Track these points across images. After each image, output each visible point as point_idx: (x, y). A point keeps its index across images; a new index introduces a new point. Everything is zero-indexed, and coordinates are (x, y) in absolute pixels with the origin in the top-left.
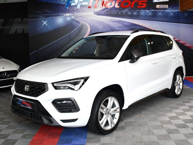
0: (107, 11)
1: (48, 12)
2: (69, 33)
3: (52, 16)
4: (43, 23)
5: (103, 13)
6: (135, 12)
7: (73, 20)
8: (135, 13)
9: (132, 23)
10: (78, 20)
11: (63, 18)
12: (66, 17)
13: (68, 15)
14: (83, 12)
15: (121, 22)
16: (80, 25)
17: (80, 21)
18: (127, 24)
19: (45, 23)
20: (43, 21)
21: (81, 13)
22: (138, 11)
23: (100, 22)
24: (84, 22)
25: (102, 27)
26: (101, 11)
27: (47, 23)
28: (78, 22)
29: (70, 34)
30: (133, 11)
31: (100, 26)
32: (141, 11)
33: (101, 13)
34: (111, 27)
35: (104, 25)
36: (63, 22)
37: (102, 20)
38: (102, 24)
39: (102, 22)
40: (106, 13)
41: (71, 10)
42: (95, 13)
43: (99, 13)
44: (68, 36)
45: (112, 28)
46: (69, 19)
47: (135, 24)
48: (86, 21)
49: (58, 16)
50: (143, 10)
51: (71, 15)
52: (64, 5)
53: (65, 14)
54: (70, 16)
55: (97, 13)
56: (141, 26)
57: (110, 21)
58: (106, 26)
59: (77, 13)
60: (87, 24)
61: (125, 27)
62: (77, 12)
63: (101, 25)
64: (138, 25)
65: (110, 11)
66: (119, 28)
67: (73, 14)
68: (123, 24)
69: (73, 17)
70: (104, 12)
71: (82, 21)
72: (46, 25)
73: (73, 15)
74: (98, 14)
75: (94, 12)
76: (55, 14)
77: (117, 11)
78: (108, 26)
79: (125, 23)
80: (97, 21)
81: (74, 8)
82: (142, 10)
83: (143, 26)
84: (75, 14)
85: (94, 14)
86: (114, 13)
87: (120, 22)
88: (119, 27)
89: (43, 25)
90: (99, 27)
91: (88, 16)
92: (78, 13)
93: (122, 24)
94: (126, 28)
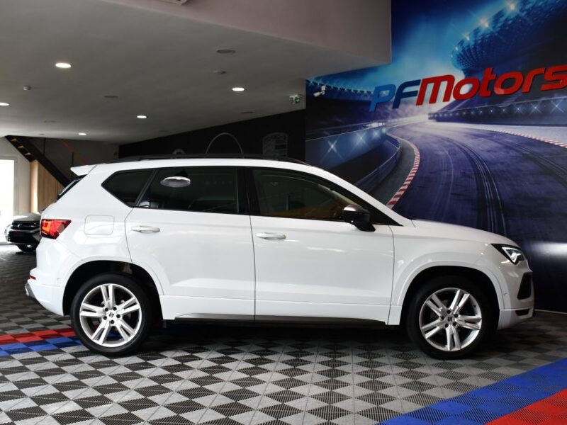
0: (460, 108)
1: (340, 121)
2: (376, 170)
3: (345, 130)
4: (330, 147)
5: (451, 115)
6: (535, 103)
7: (384, 137)
8: (536, 108)
9: (527, 138)
10: (395, 137)
11: (365, 134)
12: (371, 130)
13: (375, 125)
14: (406, 115)
15: (495, 137)
16: (398, 149)
17: (400, 139)
18: (511, 141)
19: (332, 146)
20: (330, 143)
21: (400, 119)
22: (544, 101)
23: (442, 140)
24: (408, 140)
25: (447, 152)
26: (445, 110)
27: (337, 146)
28: (395, 142)
29: (376, 173)
30: (528, 103)
31: (443, 151)
32: (555, 100)
33: (446, 115)
34: (469, 152)
35: (451, 146)
36: (364, 142)
37: (446, 135)
38: (448, 143)
39: (448, 140)
40: (457, 114)
41: (382, 114)
42: (432, 116)
43: (441, 115)
44: (372, 176)
45: (471, 154)
46: (376, 134)
47: (535, 140)
48: (411, 139)
49: (356, 128)
50: (559, 96)
51: (380, 124)
52: (368, 103)
53: (369, 125)
54: (378, 128)
55: (436, 116)
56: (553, 145)
57: (466, 136)
58: (457, 149)
59: (393, 121)
60: (413, 146)
61: (505, 150)
62: (393, 117)
63: (445, 147)
64: (543, 142)
65: (467, 106)
66: (489, 154)
67: (385, 122)
68: (500, 143)
69: (384, 130)
70: (453, 112)
71: (402, 137)
72: (335, 150)
73: (385, 126)
74: (438, 118)
75: (430, 114)
76: (350, 125)
77: (486, 106)
78: (461, 148)
79: (506, 140)
80: (436, 136)
81: (386, 109)
82: (556, 94)
83: (558, 146)
84: (389, 121)
85: (430, 118)
86: (477, 111)
87: (491, 135)
88: (489, 151)
89: (329, 151)
90: (440, 153)
91: (415, 125)
92: (396, 120)
93: (496, 142)
94: (508, 152)
